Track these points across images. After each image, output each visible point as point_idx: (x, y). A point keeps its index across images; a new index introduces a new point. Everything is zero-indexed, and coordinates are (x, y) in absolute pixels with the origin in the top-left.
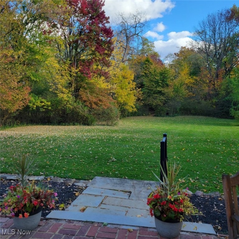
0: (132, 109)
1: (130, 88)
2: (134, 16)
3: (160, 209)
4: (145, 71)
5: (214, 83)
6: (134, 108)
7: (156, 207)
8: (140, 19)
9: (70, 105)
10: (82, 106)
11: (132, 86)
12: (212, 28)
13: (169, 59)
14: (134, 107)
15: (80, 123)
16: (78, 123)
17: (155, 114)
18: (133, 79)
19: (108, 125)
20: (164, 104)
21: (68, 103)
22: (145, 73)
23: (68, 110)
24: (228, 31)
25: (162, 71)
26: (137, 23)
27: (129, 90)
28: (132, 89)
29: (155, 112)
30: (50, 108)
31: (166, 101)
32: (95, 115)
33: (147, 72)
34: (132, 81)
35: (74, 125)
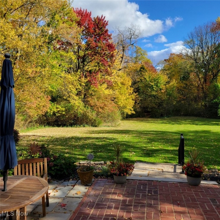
0: (131, 111)
1: (128, 93)
2: (129, 29)
3: (191, 170)
4: (141, 78)
5: (203, 86)
6: (132, 111)
7: (189, 170)
8: (135, 32)
9: (80, 110)
10: (90, 111)
11: (130, 91)
12: (199, 38)
13: (160, 65)
14: (133, 109)
15: (89, 125)
16: (87, 125)
17: (150, 116)
18: (130, 85)
19: (112, 126)
20: (159, 106)
21: (79, 108)
22: (141, 80)
23: (79, 114)
24: (213, 40)
25: (156, 78)
26: (132, 35)
27: (128, 94)
28: (130, 94)
29: (150, 113)
30: (64, 113)
31: (160, 103)
32: (101, 118)
33: (142, 78)
34: (129, 87)
35: (84, 127)
